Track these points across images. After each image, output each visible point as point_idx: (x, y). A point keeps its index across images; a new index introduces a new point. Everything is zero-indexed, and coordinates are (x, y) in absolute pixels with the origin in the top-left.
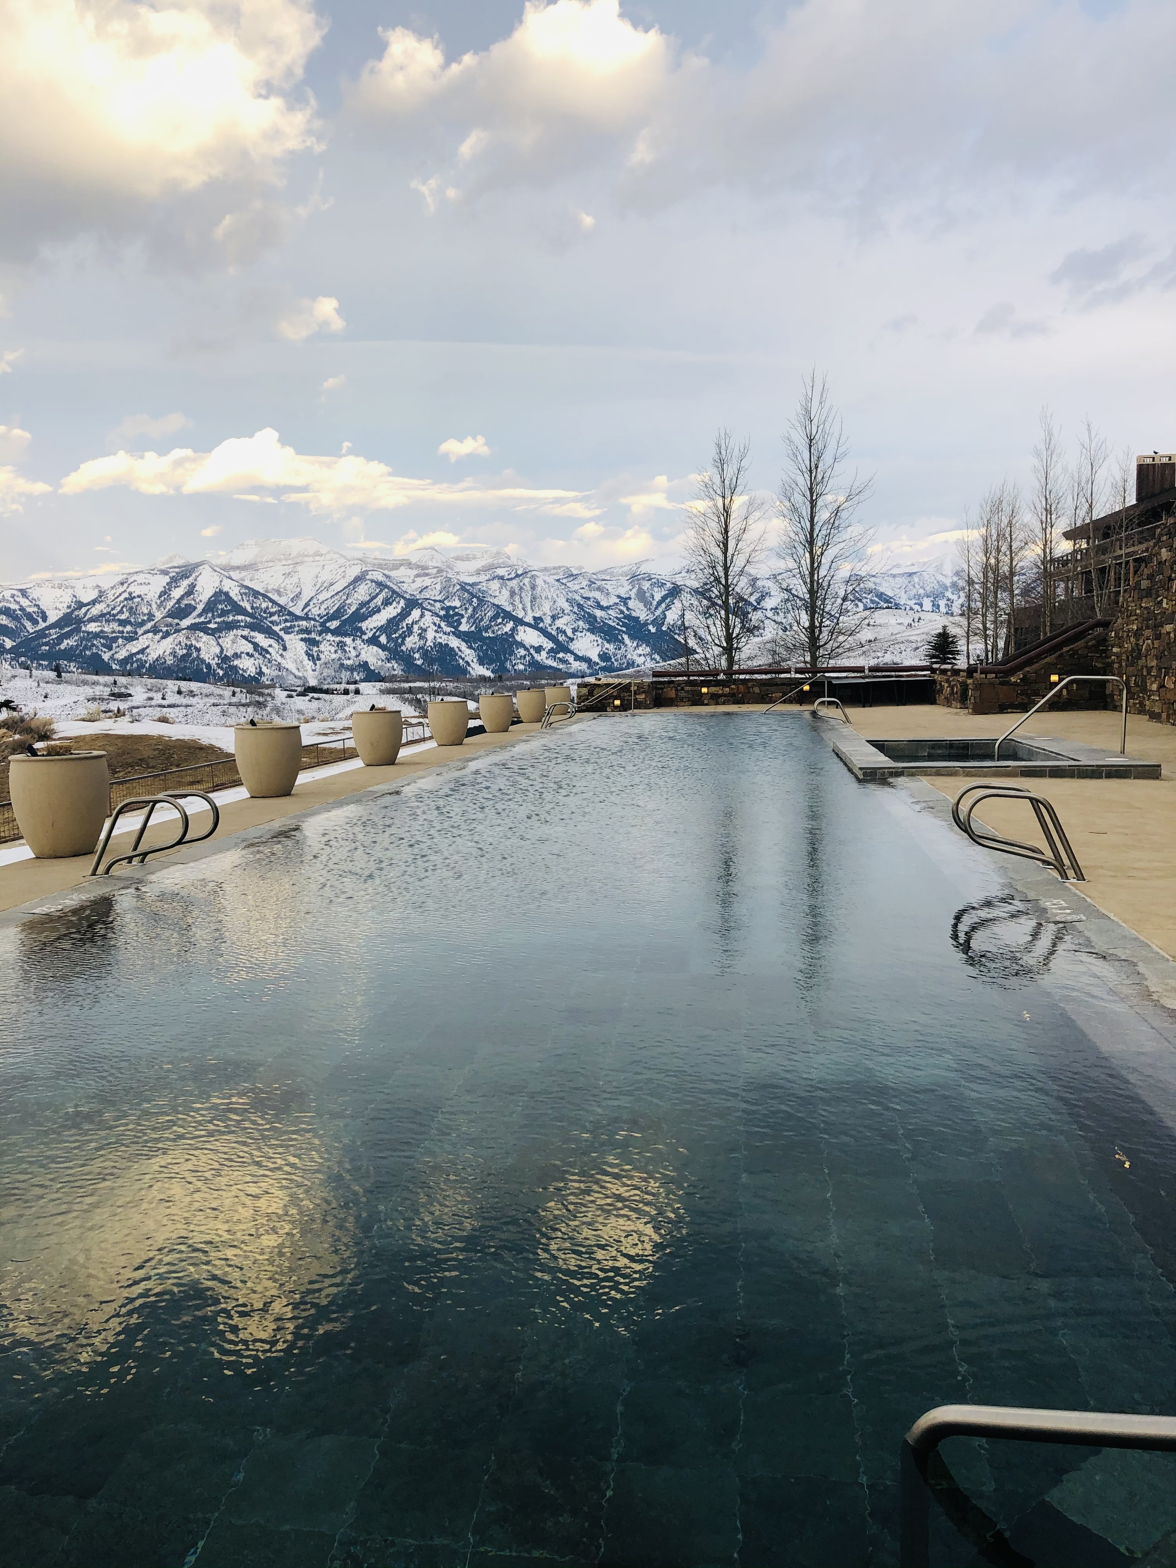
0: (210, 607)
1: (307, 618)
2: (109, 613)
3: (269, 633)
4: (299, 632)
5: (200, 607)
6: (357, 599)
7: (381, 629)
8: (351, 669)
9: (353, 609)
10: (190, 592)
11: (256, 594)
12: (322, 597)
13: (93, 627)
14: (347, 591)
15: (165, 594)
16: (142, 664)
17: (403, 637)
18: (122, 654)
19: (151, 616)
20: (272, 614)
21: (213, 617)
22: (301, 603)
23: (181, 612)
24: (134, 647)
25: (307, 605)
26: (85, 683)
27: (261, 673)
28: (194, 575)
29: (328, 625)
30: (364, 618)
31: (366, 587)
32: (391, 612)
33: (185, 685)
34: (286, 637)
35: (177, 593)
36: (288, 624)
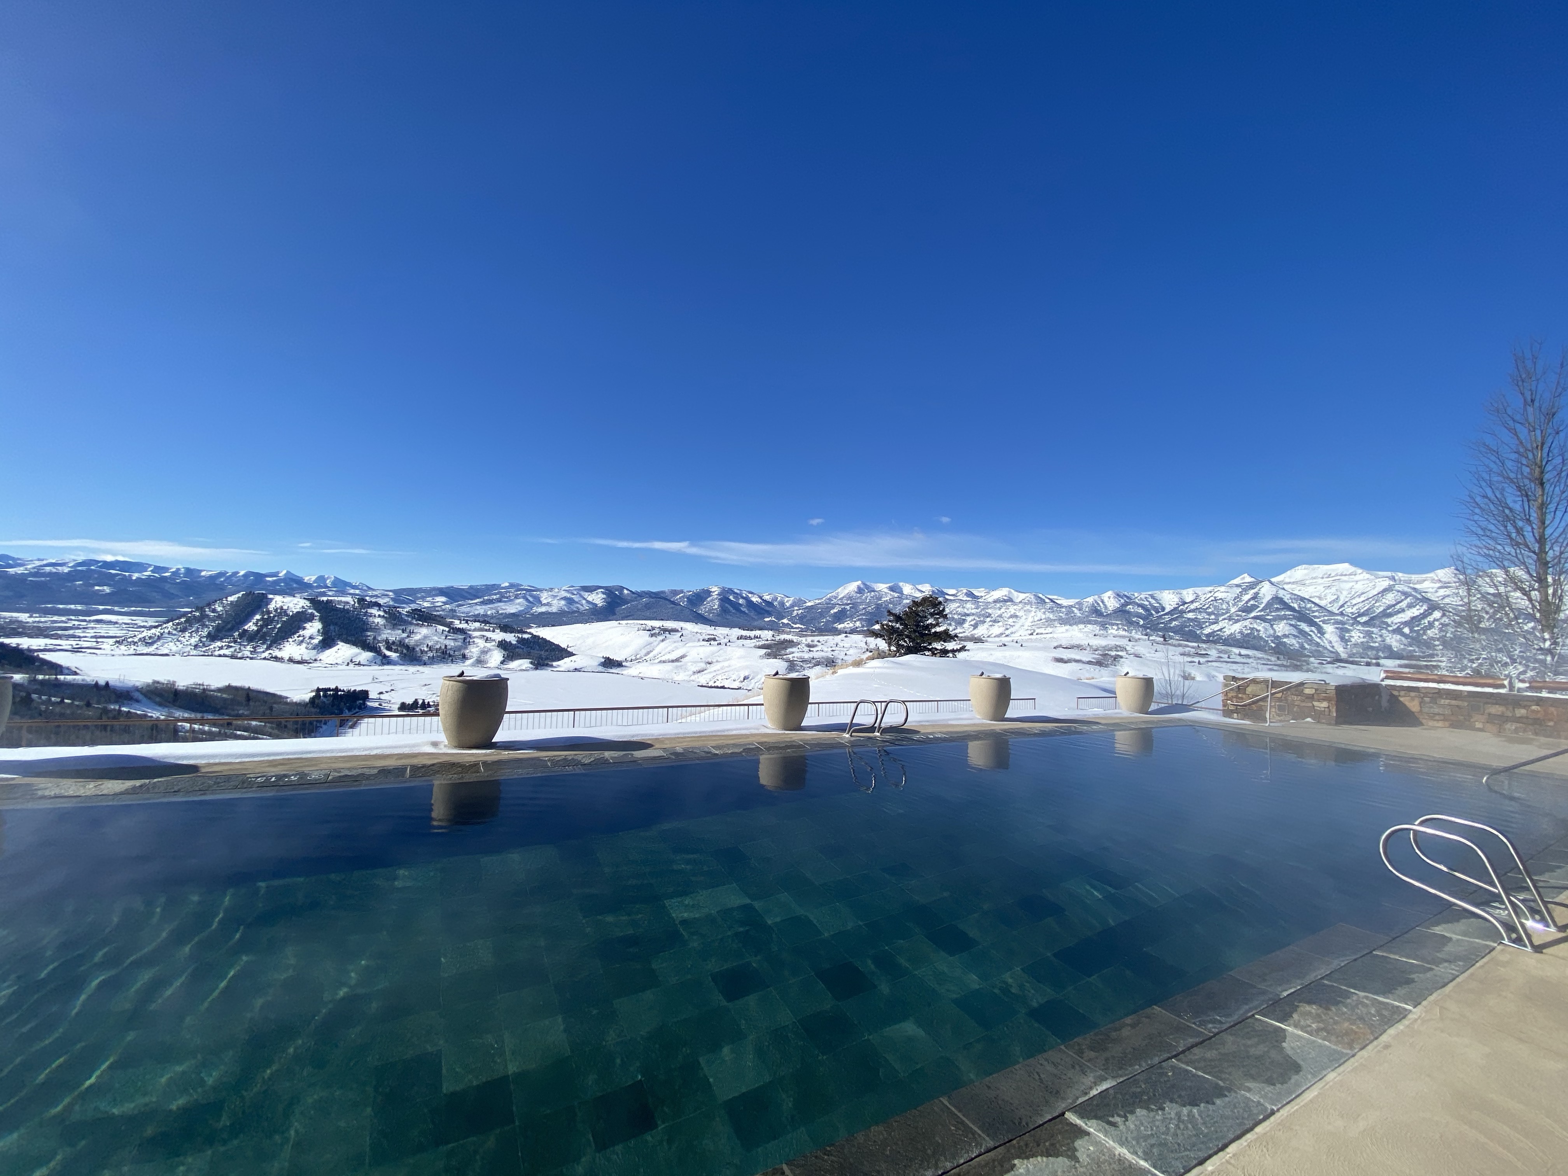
0: (1269, 605)
1: (1342, 614)
2: (1201, 608)
3: (1312, 623)
4: (1334, 624)
5: (1262, 606)
6: (1385, 603)
7: (1406, 624)
8: (1377, 649)
9: (1381, 609)
10: (1255, 597)
11: (1303, 599)
12: (1354, 602)
13: (1191, 615)
14: (1376, 597)
15: (1238, 598)
16: (1220, 638)
17: (1425, 629)
18: (1207, 631)
19: (1228, 611)
20: (1314, 612)
21: (1271, 612)
22: (1337, 605)
23: (1247, 609)
24: (1215, 627)
25: (1342, 606)
26: (1180, 645)
27: (1302, 647)
28: (1258, 588)
29: (1358, 619)
30: (1390, 615)
31: (1393, 595)
32: (1415, 612)
33: (1244, 652)
34: (1325, 626)
35: (1246, 598)
36: (1326, 618)
